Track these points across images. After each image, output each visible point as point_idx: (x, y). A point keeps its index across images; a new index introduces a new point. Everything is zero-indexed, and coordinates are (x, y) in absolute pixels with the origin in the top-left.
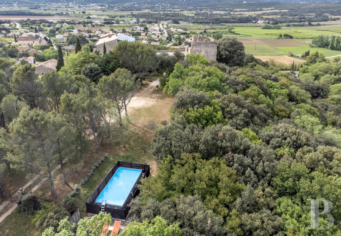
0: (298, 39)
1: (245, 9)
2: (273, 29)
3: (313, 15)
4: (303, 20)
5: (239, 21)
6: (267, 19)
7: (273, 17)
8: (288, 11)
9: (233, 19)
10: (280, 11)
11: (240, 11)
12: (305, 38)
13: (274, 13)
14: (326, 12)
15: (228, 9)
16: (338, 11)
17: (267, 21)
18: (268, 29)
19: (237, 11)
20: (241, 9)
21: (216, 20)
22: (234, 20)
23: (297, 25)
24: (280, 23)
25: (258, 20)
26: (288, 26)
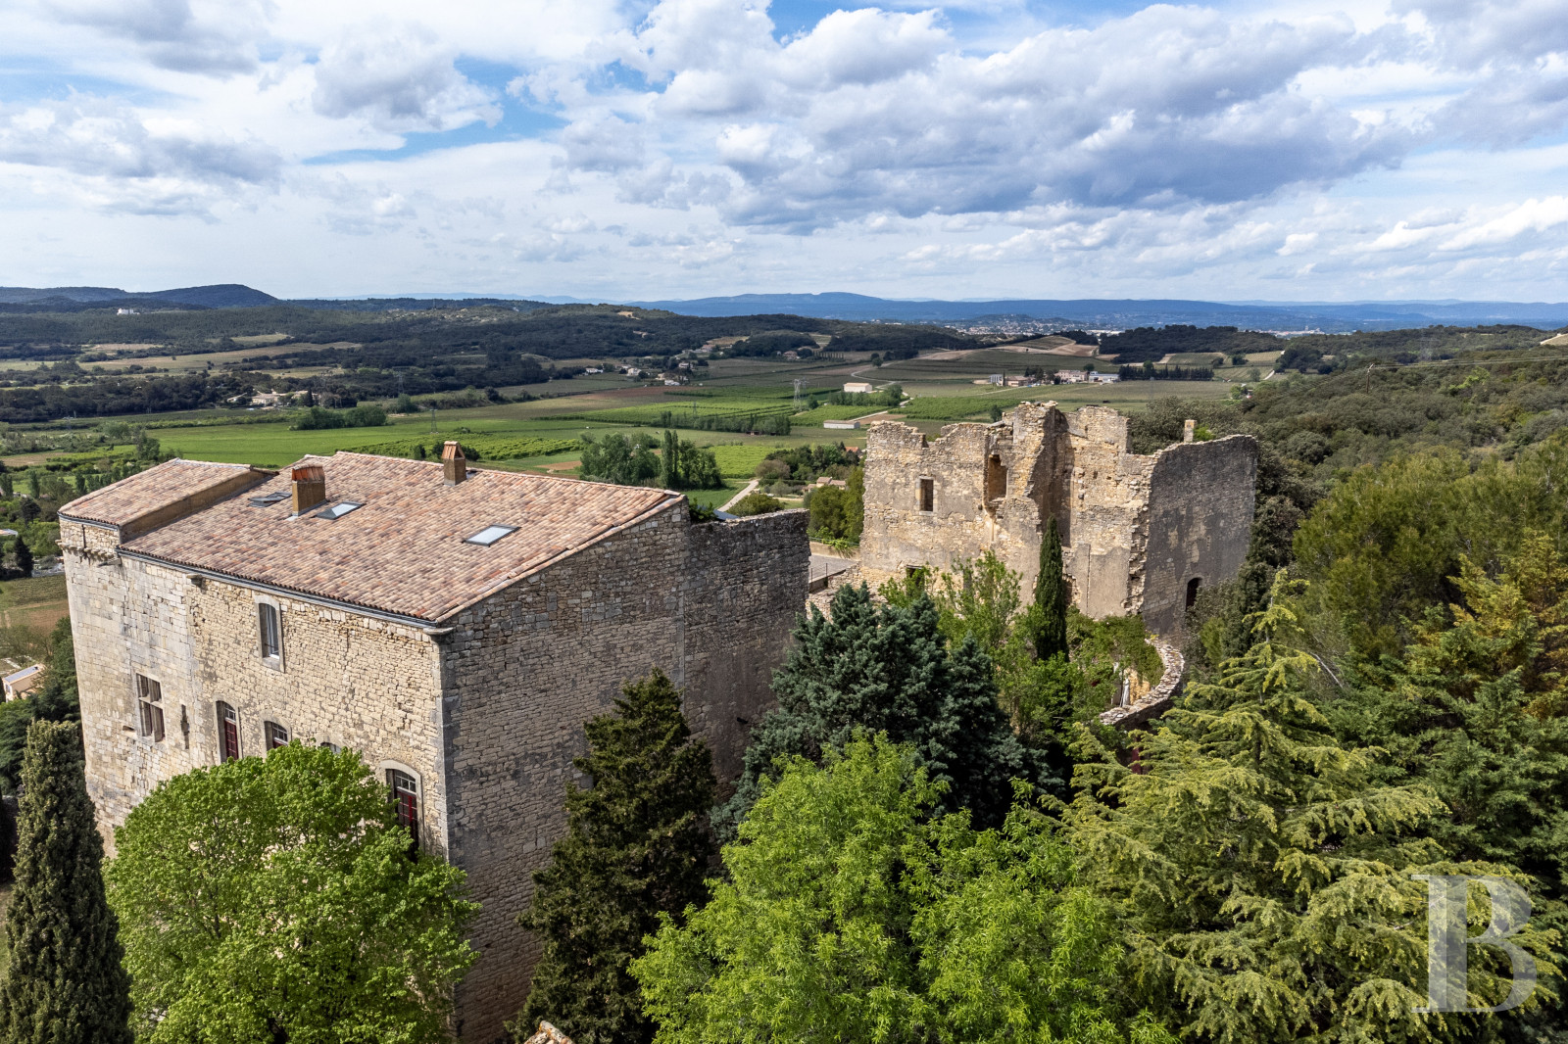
0: (502, 458)
1: (146, 347)
2: (351, 426)
3: (477, 361)
4: (450, 380)
5: (156, 403)
6: (293, 384)
7: (317, 374)
8: (366, 348)
9: (119, 392)
10: (327, 346)
11: (121, 354)
12: (525, 455)
13: (305, 355)
14: (522, 346)
15: (46, 347)
16: (564, 342)
17: (299, 394)
18: (327, 427)
19: (103, 357)
20: (124, 347)
21: (16, 405)
22: (125, 401)
23: (442, 401)
24: (363, 399)
25: (251, 392)
26: (411, 408)
